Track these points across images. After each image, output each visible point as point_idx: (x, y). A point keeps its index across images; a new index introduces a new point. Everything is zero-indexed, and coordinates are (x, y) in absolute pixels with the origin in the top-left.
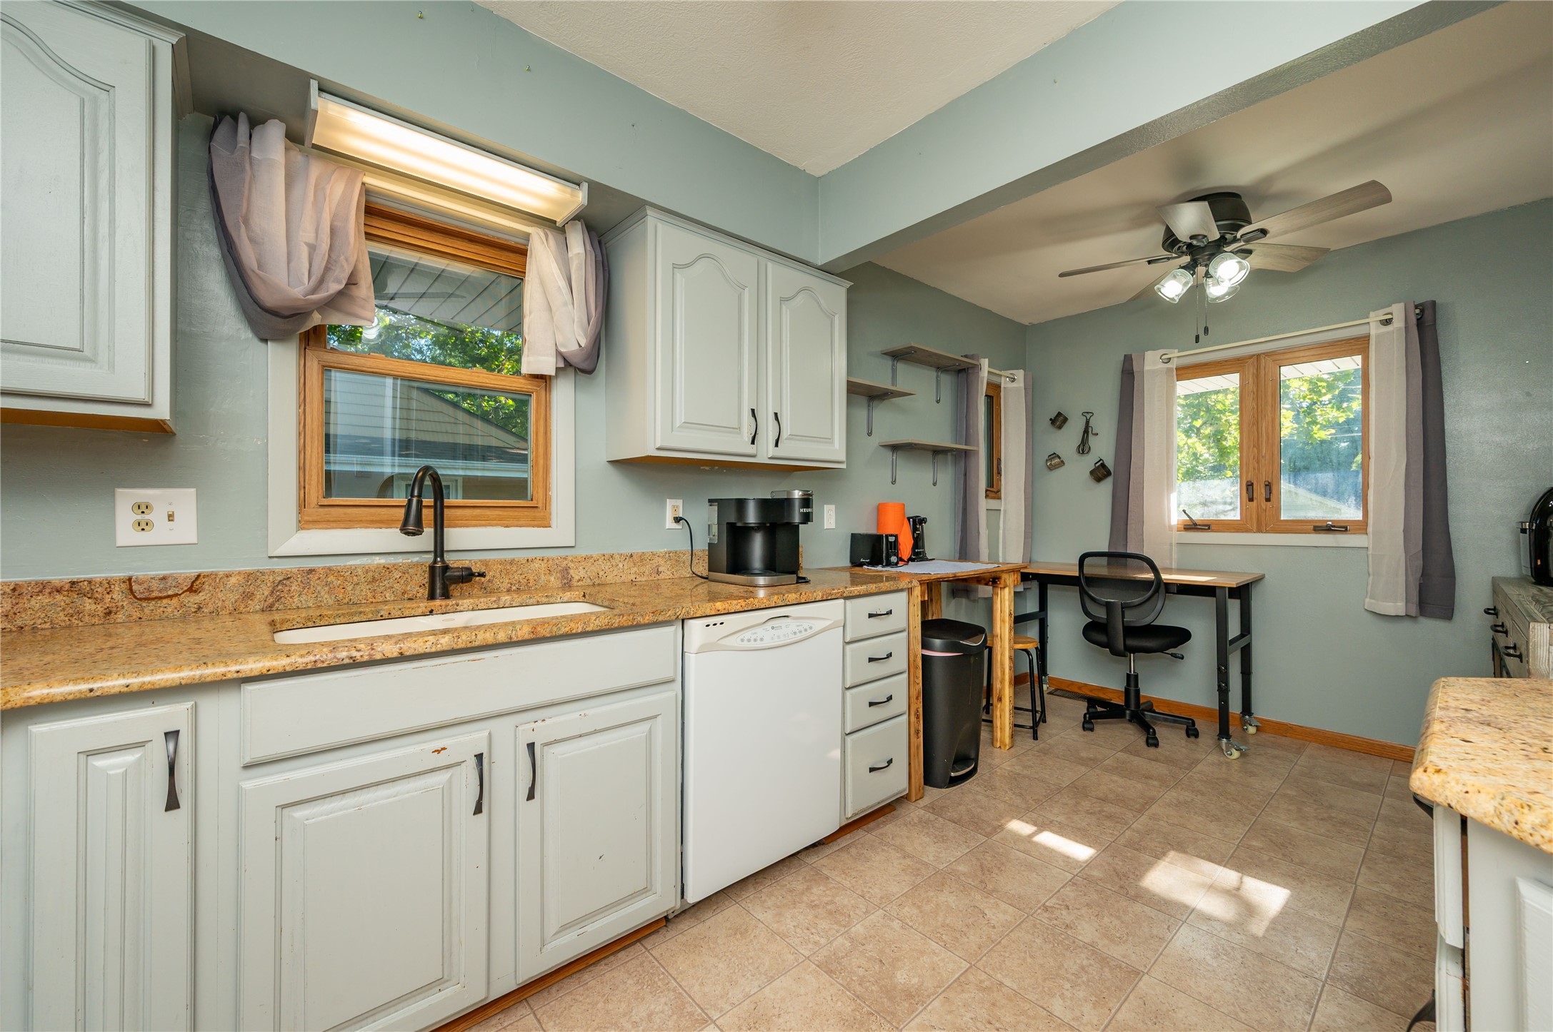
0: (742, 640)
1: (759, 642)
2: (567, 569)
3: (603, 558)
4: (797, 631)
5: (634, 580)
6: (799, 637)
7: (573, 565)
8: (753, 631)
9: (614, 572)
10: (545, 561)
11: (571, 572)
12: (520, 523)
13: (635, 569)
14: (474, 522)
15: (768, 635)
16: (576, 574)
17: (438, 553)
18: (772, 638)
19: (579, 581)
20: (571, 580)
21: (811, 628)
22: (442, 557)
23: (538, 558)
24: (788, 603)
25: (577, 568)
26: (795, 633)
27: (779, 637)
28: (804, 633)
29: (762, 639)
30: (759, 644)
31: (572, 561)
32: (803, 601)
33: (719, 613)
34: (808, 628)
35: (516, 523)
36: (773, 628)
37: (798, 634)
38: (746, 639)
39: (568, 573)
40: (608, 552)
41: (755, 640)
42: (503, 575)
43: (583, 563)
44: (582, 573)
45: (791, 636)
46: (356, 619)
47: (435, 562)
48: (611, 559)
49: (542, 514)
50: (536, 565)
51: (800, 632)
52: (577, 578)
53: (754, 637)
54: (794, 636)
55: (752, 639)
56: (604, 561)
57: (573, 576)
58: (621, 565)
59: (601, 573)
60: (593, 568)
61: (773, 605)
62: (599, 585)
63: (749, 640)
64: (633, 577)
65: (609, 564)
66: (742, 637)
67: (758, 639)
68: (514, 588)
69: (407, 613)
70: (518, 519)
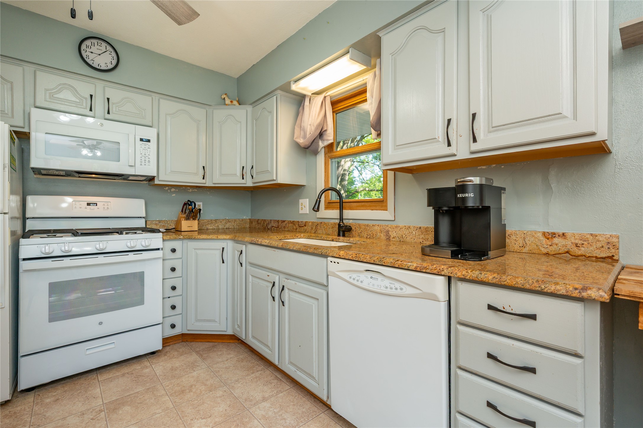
0: (350, 278)
1: (359, 282)
2: (388, 232)
3: (405, 227)
4: (389, 287)
5: (422, 242)
6: (388, 291)
7: (390, 230)
8: (358, 275)
9: (411, 236)
10: (379, 226)
11: (390, 233)
12: (377, 208)
13: (423, 236)
14: (362, 208)
15: (366, 280)
16: (393, 234)
17: (341, 220)
18: (369, 284)
19: (393, 238)
20: (390, 237)
21: (401, 289)
22: (342, 221)
23: (377, 225)
24: (384, 264)
25: (392, 232)
26: (387, 287)
27: (373, 285)
28: (394, 290)
29: (362, 282)
30: (359, 284)
31: (390, 227)
32: (397, 266)
33: (339, 257)
34: (399, 288)
35: (375, 208)
36: (371, 278)
37: (389, 289)
38: (352, 277)
39: (388, 233)
40: (407, 225)
41: (358, 281)
42: (365, 231)
43: (395, 229)
44: (395, 234)
45: (383, 288)
46: (317, 238)
47: (340, 222)
48: (409, 229)
49: (385, 204)
50: (376, 228)
51: (391, 288)
52: (392, 236)
53: (358, 278)
54: (385, 289)
55: (356, 279)
56: (405, 229)
57: (391, 235)
58: (414, 233)
59: (404, 236)
60: (399, 232)
61: (372, 262)
62: (403, 242)
63: (354, 279)
64: (421, 240)
65: (408, 231)
66: (351, 275)
67: (360, 280)
68: (368, 237)
69: (327, 239)
70: (376, 206)
